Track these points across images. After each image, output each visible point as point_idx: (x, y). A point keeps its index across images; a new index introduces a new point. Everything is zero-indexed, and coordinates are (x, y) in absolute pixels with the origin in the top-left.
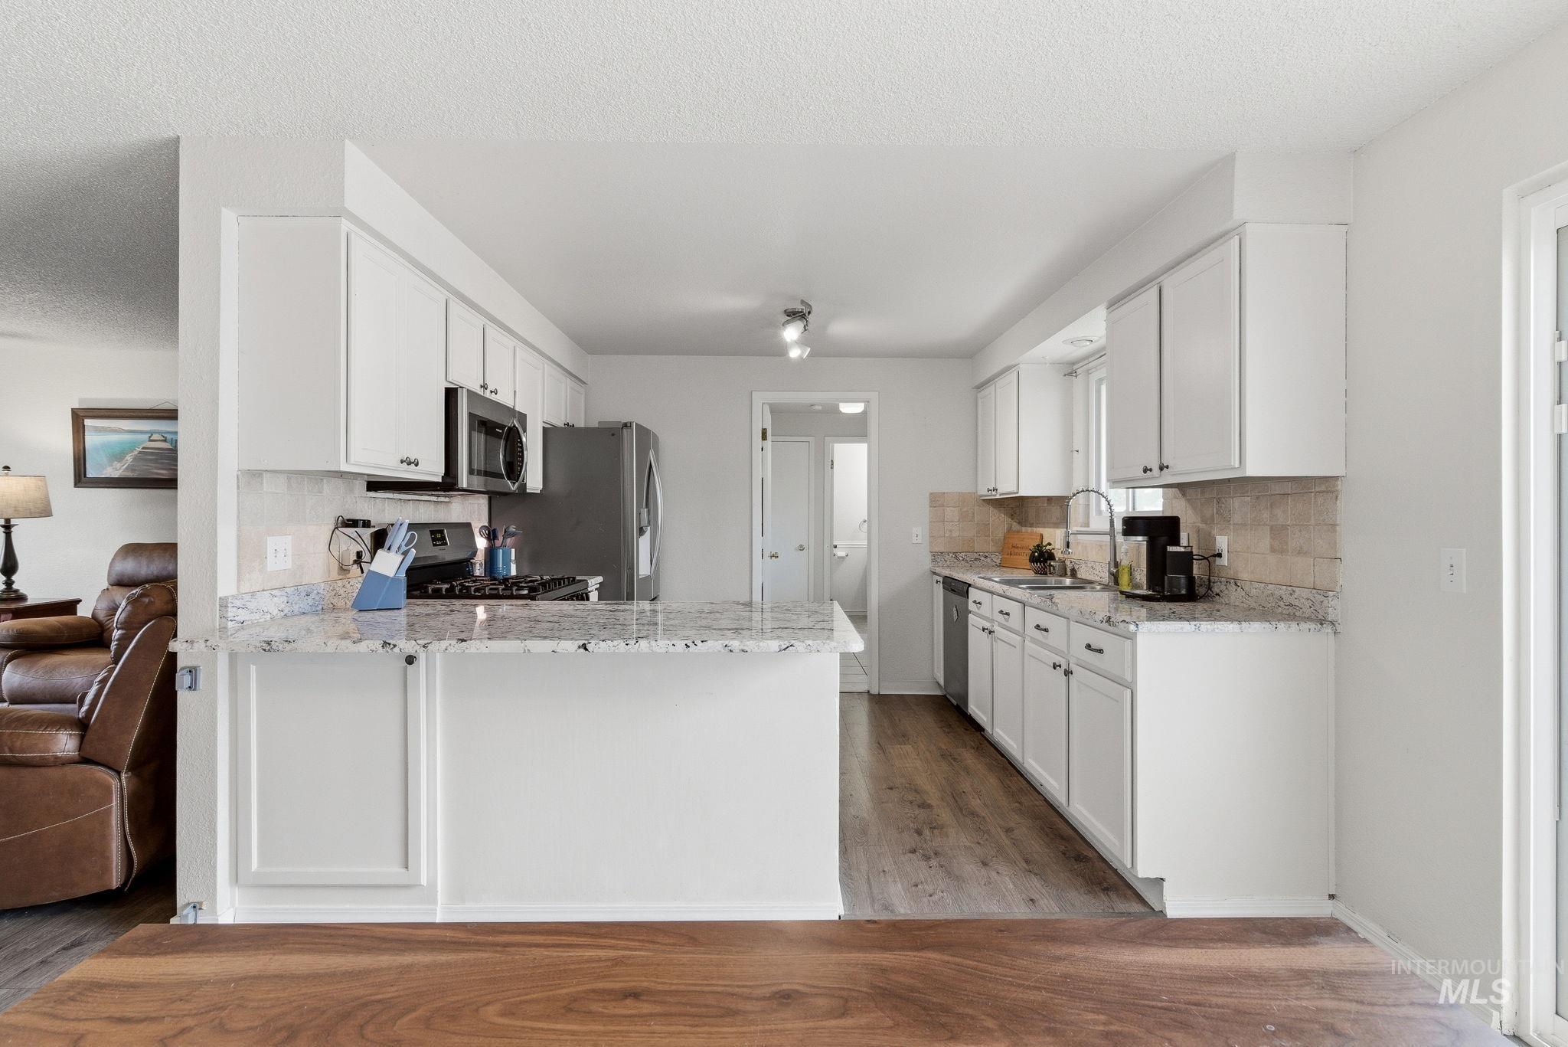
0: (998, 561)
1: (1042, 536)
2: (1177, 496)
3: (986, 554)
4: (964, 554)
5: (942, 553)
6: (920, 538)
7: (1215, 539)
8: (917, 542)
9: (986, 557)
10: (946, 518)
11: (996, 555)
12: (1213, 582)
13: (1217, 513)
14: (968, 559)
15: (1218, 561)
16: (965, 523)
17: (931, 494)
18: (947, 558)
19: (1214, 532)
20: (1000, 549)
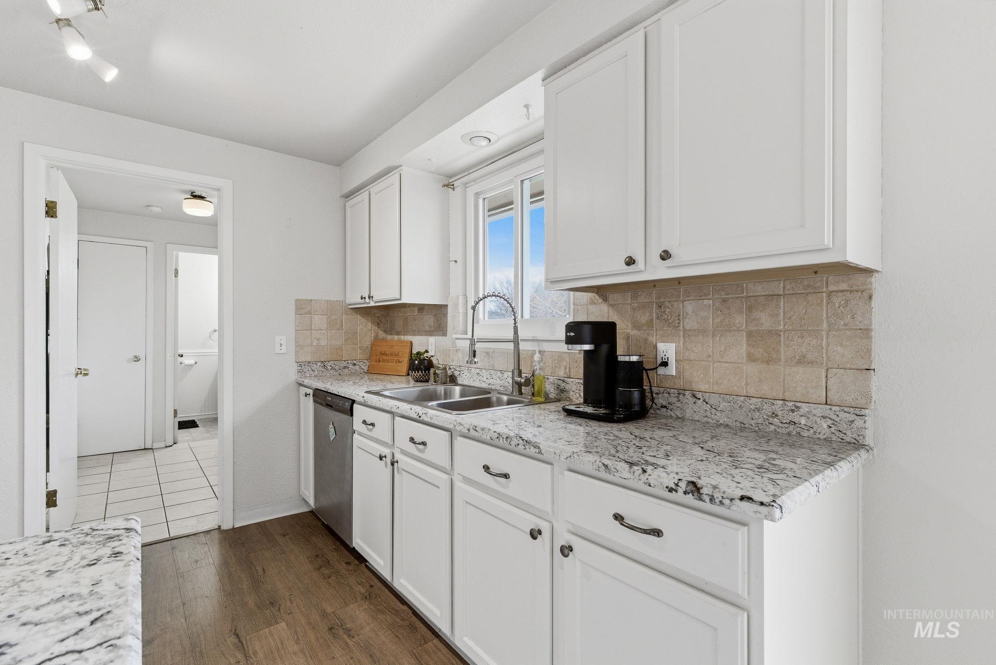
0: (366, 368)
1: (411, 343)
2: (596, 301)
3: (355, 362)
4: (332, 362)
5: (309, 363)
6: (284, 347)
7: (655, 347)
8: (281, 352)
9: (354, 365)
10: (313, 326)
11: (364, 363)
12: (656, 393)
13: (658, 318)
14: (337, 368)
15: (661, 371)
16: (333, 331)
17: (297, 300)
18: (314, 367)
19: (653, 339)
20: (368, 356)
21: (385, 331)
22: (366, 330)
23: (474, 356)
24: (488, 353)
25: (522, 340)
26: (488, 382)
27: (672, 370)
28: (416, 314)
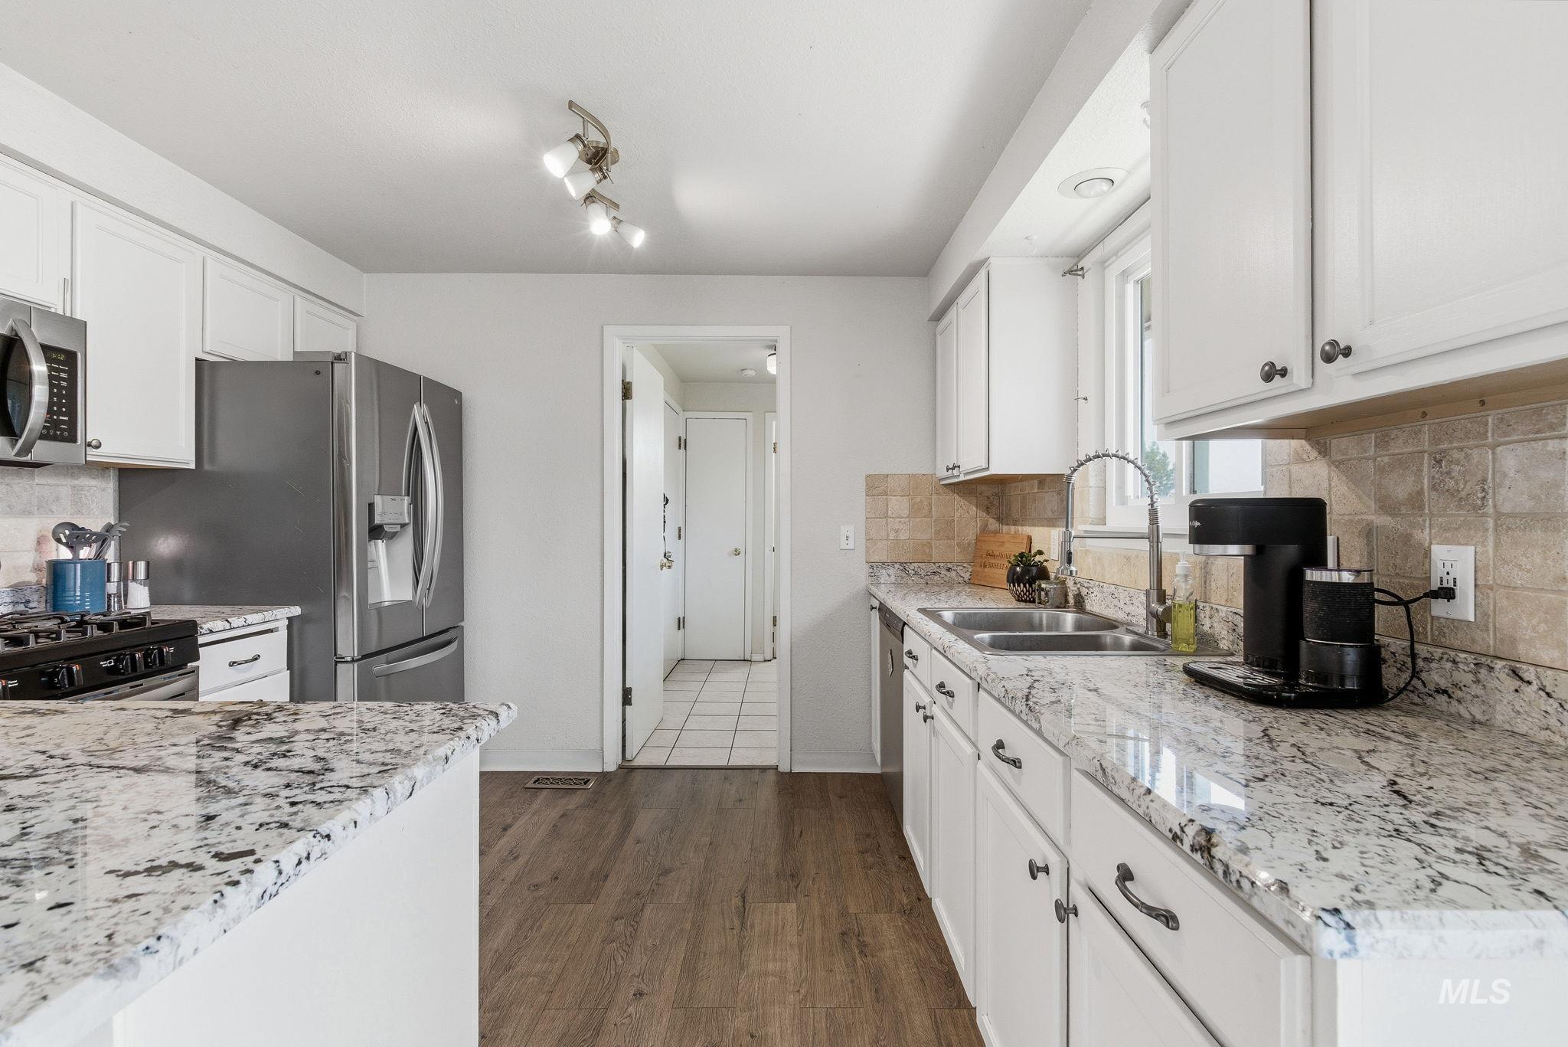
0: (967, 576)
1: (1030, 539)
2: (1305, 457)
3: (950, 566)
4: (916, 565)
5: (883, 563)
6: (851, 541)
7: (1427, 554)
8: (847, 547)
9: (949, 570)
10: (889, 512)
11: (964, 567)
12: (1425, 659)
13: (1434, 487)
14: (922, 573)
15: (1439, 608)
16: (918, 520)
17: (868, 476)
18: (892, 571)
19: (1423, 536)
20: (970, 558)
21: (1000, 519)
22: (968, 517)
23: (1069, 561)
24: (1128, 559)
25: (1167, 535)
26: (1128, 609)
27: (1465, 608)
28: (1036, 491)
